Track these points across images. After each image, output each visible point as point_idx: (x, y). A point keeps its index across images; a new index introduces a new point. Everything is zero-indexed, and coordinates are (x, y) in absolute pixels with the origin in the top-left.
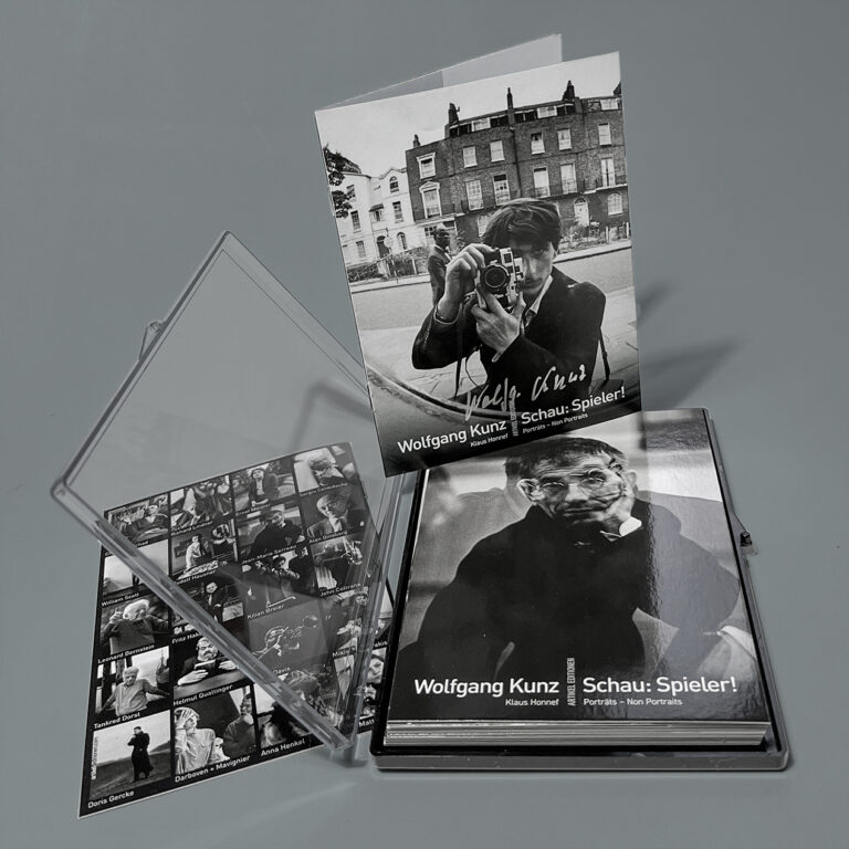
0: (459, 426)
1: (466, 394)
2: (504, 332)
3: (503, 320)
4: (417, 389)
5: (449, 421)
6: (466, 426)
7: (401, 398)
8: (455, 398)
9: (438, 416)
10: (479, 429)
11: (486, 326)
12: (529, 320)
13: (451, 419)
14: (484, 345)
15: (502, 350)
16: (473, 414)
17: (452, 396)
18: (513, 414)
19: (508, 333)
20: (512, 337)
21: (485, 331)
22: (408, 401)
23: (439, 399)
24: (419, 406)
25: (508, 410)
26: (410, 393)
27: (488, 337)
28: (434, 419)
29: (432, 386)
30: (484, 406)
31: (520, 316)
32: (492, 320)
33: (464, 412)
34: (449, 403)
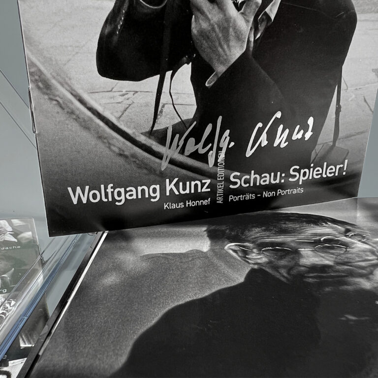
0: (152, 177)
1: (165, 130)
2: (227, 40)
3: (227, 19)
4: (100, 109)
5: (140, 167)
6: (161, 177)
7: (77, 119)
8: (151, 134)
9: (126, 157)
10: (177, 185)
11: (205, 25)
12: (262, 28)
13: (142, 165)
14: (199, 55)
15: (221, 69)
16: (172, 162)
17: (148, 129)
18: (221, 172)
19: (233, 43)
20: (236, 52)
21: (202, 33)
22: (86, 126)
23: (129, 131)
24: (101, 137)
25: (216, 164)
26: (89, 113)
27: (205, 44)
28: (121, 161)
29: (121, 108)
30: (187, 153)
31: (252, 19)
32: (214, 15)
33: (159, 156)
34: (143, 139)
